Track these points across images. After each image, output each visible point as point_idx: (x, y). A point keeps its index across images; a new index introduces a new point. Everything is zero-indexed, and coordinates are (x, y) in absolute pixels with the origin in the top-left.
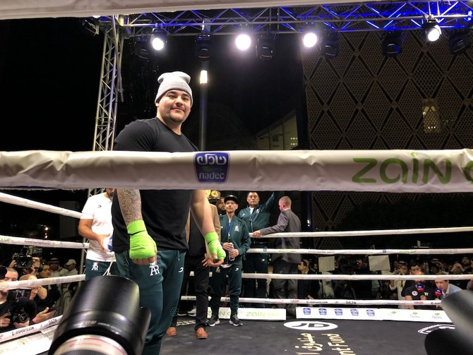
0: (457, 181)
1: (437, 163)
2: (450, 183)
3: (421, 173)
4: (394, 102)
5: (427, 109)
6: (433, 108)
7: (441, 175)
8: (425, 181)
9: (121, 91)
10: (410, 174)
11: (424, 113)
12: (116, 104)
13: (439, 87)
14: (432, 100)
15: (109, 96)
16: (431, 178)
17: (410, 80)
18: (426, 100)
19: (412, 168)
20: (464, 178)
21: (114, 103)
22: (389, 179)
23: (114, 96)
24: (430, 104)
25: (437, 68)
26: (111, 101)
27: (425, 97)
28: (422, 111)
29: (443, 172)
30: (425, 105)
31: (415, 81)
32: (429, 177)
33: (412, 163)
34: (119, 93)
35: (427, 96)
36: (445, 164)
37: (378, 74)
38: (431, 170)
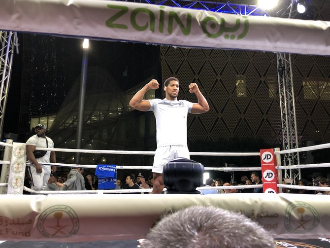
0: (196, 33)
1: (180, 15)
2: (190, 35)
3: (166, 23)
4: (219, 75)
5: (239, 81)
6: (242, 81)
7: (182, 26)
8: (170, 32)
9: (17, 45)
10: (157, 23)
11: (237, 84)
12: (12, 55)
13: (247, 68)
14: (242, 76)
15: (6, 48)
16: (175, 28)
17: (229, 62)
18: (239, 76)
19: (159, 18)
20: (201, 31)
21: (10, 54)
22: (138, 26)
23: (10, 49)
24: (241, 78)
25: (246, 56)
26: (8, 52)
27: (238, 74)
28: (236, 83)
29: (185, 23)
30: (238, 79)
31: (233, 63)
32: (173, 27)
33: (159, 13)
34: (15, 47)
35: (239, 73)
36: (186, 17)
37: (209, 56)
38: (174, 21)
